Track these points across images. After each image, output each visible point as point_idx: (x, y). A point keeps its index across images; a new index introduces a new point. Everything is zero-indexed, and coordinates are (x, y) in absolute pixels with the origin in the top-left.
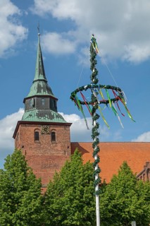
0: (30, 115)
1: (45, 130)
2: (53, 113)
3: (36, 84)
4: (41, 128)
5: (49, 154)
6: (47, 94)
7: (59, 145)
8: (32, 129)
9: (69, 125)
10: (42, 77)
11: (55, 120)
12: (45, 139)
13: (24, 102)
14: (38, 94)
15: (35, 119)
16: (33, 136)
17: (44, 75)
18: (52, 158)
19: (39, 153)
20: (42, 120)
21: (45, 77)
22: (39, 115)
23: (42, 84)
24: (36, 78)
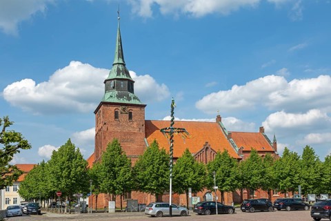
0: (111, 97)
1: (124, 110)
2: (130, 94)
3: (116, 67)
4: (120, 108)
5: (126, 130)
6: (125, 77)
7: (135, 123)
8: (113, 108)
9: (144, 106)
10: (121, 61)
11: (132, 102)
12: (124, 118)
13: (105, 82)
14: (118, 77)
15: (115, 100)
16: (113, 115)
17: (123, 58)
18: (129, 134)
19: (118, 129)
20: (121, 101)
21: (123, 61)
22: (119, 96)
23: (121, 67)
24: (116, 61)
